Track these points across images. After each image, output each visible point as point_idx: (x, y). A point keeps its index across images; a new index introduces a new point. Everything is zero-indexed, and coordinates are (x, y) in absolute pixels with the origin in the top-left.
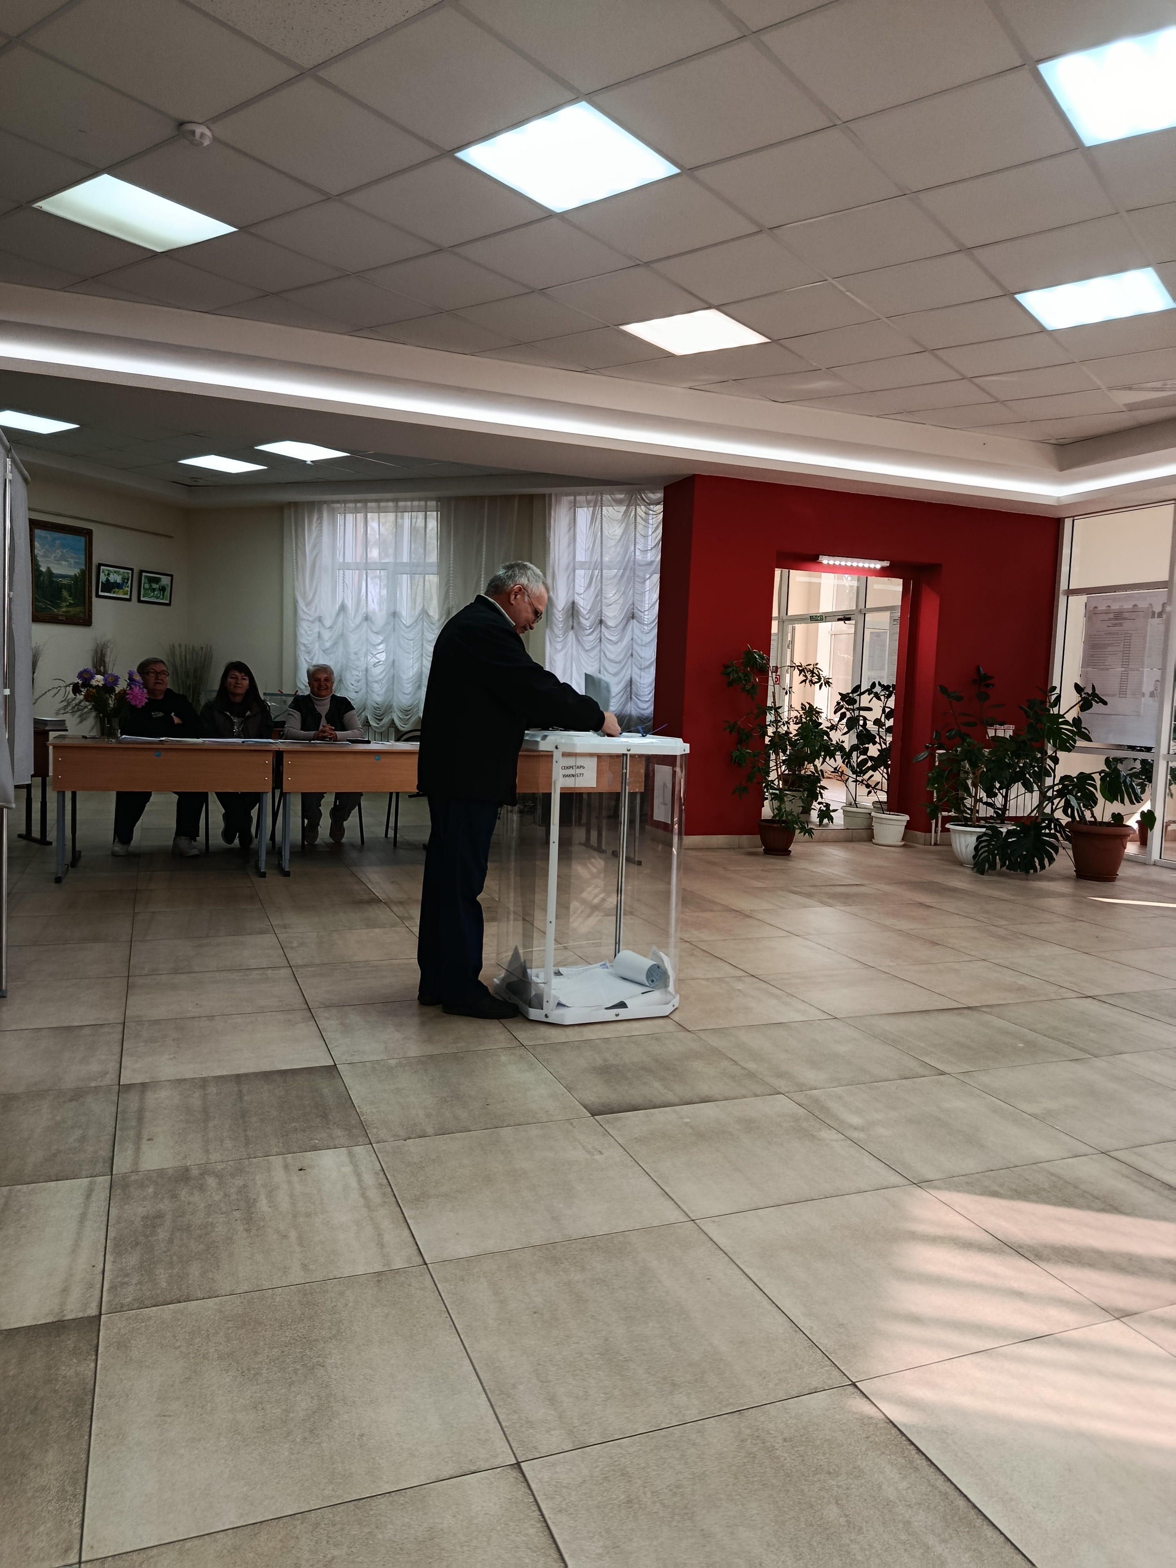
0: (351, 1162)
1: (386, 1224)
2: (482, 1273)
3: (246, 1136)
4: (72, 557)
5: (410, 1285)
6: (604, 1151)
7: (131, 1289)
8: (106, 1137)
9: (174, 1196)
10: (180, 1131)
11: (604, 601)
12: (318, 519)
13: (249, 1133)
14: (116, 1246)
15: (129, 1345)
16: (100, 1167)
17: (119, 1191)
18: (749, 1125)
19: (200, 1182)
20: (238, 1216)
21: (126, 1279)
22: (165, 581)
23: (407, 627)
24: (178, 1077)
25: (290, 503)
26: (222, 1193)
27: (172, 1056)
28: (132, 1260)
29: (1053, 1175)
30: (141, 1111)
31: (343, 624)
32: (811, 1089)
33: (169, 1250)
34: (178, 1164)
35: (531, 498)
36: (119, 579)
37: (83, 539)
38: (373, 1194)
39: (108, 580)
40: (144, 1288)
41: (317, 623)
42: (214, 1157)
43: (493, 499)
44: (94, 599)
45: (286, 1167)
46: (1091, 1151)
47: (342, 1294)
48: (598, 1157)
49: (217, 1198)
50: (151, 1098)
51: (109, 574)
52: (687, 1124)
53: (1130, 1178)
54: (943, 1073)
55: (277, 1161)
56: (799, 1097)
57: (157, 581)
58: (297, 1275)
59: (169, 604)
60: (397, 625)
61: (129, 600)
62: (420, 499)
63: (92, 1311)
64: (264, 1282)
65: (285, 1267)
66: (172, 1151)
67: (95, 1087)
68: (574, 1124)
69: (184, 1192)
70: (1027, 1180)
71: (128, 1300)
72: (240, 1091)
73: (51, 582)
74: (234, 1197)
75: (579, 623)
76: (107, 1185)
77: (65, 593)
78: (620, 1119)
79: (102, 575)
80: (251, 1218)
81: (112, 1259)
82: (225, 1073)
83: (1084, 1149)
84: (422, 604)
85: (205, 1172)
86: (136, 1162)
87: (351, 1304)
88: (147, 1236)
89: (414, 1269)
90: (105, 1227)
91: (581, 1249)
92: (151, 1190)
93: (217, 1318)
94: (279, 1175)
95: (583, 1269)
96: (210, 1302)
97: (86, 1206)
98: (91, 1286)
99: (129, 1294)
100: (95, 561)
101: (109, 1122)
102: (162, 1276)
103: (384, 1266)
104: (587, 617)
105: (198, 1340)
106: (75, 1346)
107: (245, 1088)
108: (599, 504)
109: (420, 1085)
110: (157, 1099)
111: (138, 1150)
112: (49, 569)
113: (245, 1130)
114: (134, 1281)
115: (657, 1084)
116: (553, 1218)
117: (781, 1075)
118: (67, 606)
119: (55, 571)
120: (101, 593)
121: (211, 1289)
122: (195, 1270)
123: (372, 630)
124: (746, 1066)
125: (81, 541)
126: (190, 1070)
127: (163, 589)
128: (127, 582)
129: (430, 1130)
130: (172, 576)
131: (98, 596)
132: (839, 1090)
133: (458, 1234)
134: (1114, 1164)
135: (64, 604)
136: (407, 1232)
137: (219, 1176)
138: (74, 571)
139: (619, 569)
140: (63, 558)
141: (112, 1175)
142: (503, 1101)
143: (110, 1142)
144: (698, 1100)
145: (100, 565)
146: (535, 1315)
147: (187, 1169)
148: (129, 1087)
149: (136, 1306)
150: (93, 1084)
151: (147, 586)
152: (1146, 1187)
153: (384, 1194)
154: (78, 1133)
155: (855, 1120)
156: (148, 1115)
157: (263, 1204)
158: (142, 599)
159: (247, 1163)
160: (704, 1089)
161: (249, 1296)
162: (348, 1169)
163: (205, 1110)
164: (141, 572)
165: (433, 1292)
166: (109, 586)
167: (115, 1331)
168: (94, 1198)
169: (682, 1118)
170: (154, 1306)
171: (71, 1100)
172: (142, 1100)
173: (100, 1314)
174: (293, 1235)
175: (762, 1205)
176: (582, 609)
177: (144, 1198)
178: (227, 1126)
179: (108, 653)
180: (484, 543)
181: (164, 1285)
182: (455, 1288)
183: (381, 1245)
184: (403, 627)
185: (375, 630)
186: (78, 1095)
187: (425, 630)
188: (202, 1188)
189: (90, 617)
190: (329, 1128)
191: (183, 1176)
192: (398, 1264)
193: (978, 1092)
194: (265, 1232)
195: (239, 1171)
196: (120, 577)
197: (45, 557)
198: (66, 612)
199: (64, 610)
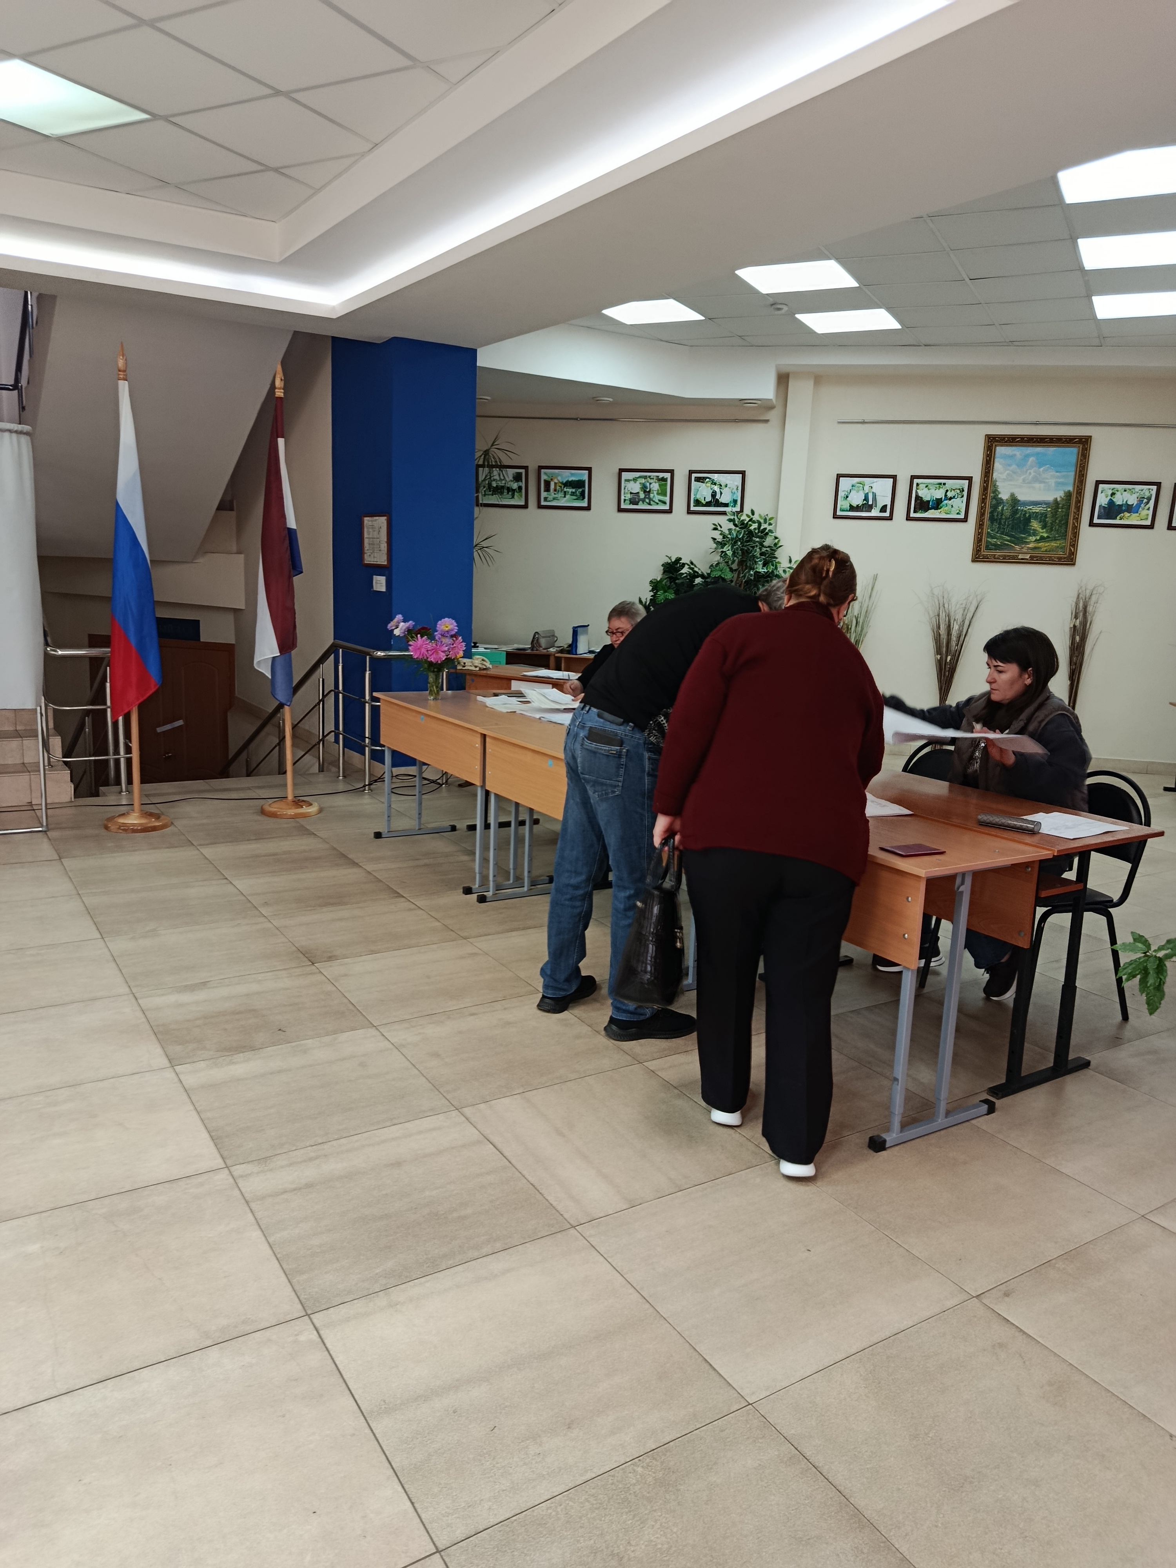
4: (1056, 476)
36: (1132, 500)
37: (1074, 451)
44: (1084, 529)
61: (1151, 527)
73: (1015, 512)
77: (1035, 525)
100: (1092, 477)
118: (1036, 540)
119: (1021, 497)
125: (1071, 453)
128: (1147, 503)
135: (1033, 539)
138: (1053, 495)
140: (1039, 479)
145: (1099, 483)
189: (1075, 552)
196: (1135, 496)
197: (1011, 480)
198: (1035, 548)
199: (1031, 545)
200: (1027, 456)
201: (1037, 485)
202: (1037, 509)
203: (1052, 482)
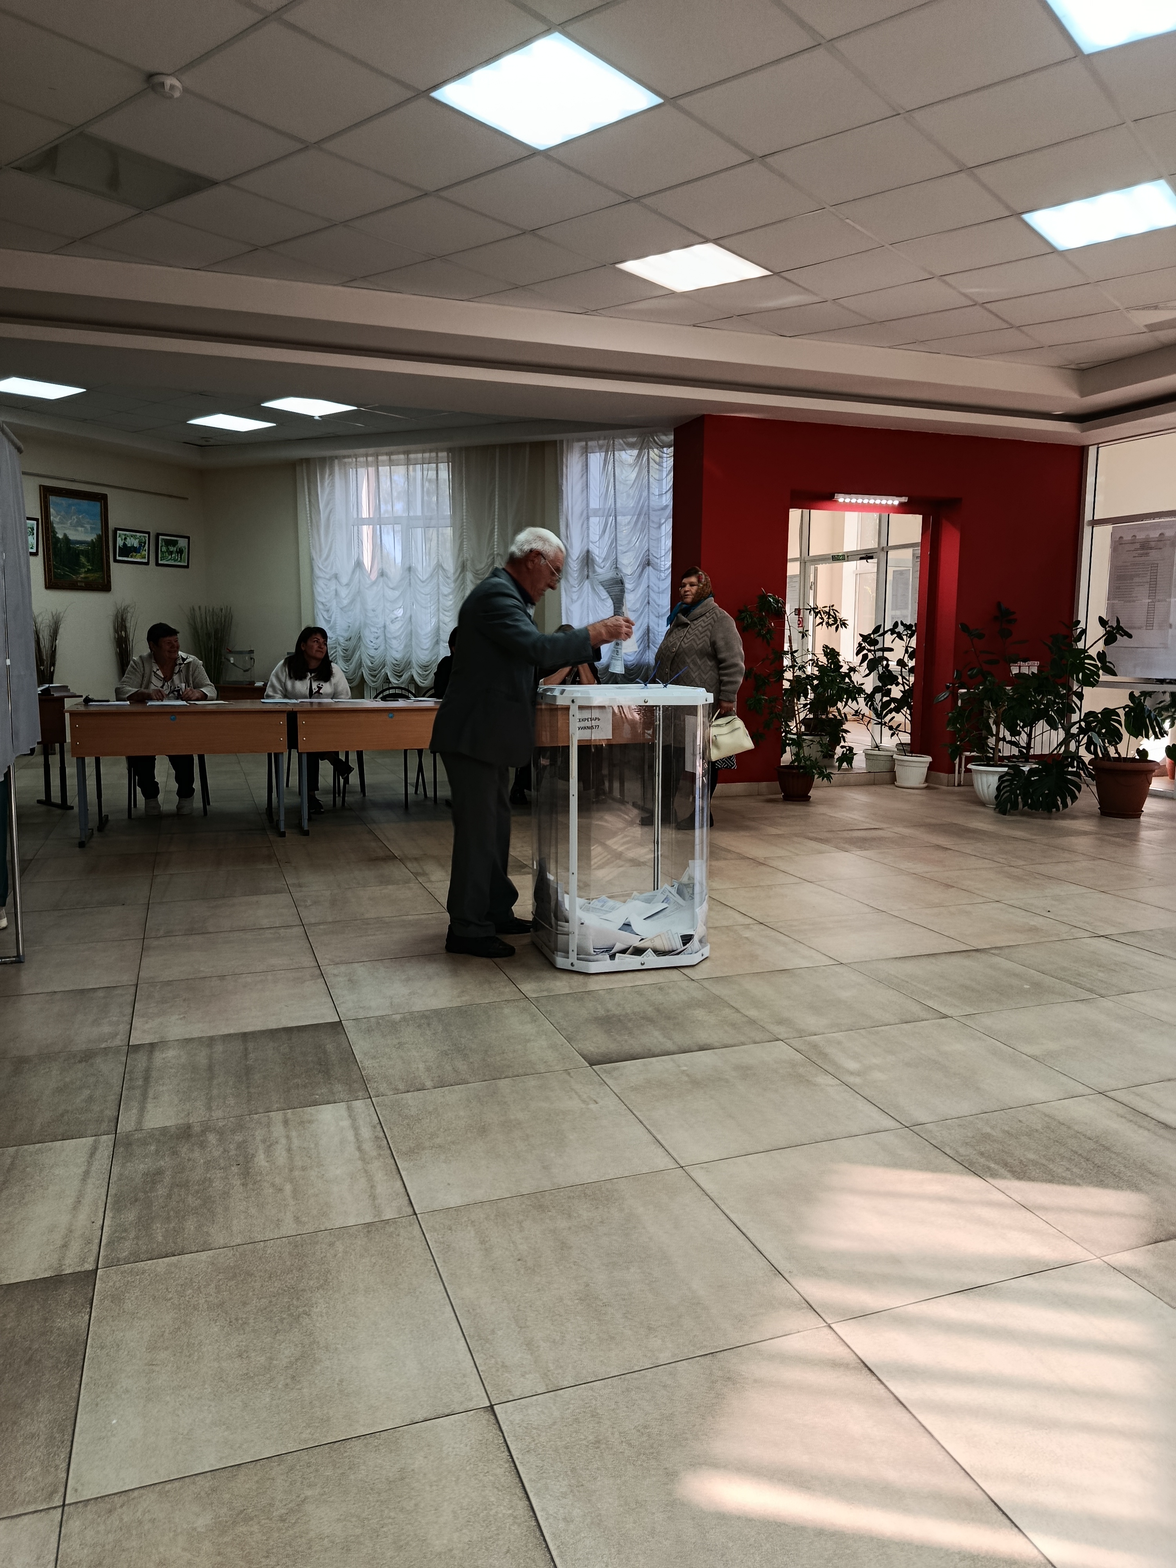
0: (350, 1116)
1: (379, 1176)
2: (470, 1222)
3: (249, 1092)
4: (88, 523)
5: (399, 1235)
6: (598, 1100)
7: (127, 1244)
8: (112, 1098)
9: (175, 1153)
10: (185, 1090)
11: (619, 548)
12: (330, 475)
13: (252, 1090)
14: (116, 1203)
15: (123, 1297)
16: (104, 1126)
17: (122, 1149)
18: (746, 1072)
19: (201, 1139)
20: (236, 1171)
21: (124, 1234)
22: (182, 543)
23: (423, 582)
24: (187, 1036)
25: (302, 459)
26: (221, 1149)
27: (182, 1016)
28: (131, 1216)
29: (1046, 1115)
30: (148, 1071)
31: (360, 580)
32: (810, 1035)
33: (166, 1206)
34: (181, 1121)
35: (543, 444)
36: (136, 544)
37: (98, 504)
38: (369, 1147)
39: (125, 544)
40: (140, 1243)
41: (334, 581)
42: (217, 1114)
43: (503, 447)
44: (113, 565)
45: (286, 1122)
46: (1089, 1091)
47: (331, 1245)
48: (592, 1106)
49: (216, 1154)
50: (159, 1057)
51: (125, 539)
52: (683, 1072)
53: (1125, 1118)
54: (945, 1017)
55: (277, 1117)
56: (796, 1043)
57: (174, 543)
58: (289, 1227)
59: (187, 567)
60: (412, 580)
61: (147, 564)
62: (431, 451)
63: (89, 1266)
64: (256, 1235)
65: (278, 1220)
66: (175, 1109)
67: (105, 1048)
68: (572, 1074)
69: (184, 1150)
70: (1020, 1121)
71: (124, 1254)
72: (246, 1049)
73: (69, 549)
74: (233, 1153)
75: (594, 571)
76: (111, 1144)
77: (83, 559)
78: (615, 1069)
79: (119, 539)
80: (248, 1173)
81: (111, 1215)
82: (232, 1031)
83: (1081, 1089)
84: (436, 558)
85: (206, 1128)
86: (140, 1122)
87: (340, 1255)
88: (146, 1192)
89: (404, 1220)
90: (107, 1184)
91: (569, 1197)
92: (153, 1148)
93: (209, 1270)
94: (278, 1130)
95: (570, 1216)
96: (204, 1256)
97: (90, 1164)
98: (89, 1242)
99: (126, 1248)
100: (112, 525)
101: (116, 1081)
102: (158, 1231)
103: (375, 1217)
104: (602, 565)
105: (190, 1291)
106: (71, 1300)
107: (251, 1046)
108: (611, 448)
109: (422, 1039)
110: (164, 1059)
111: (142, 1110)
112: (65, 535)
113: (248, 1087)
114: (132, 1236)
115: (656, 1033)
116: (544, 1168)
117: (781, 1022)
118: (85, 572)
119: (72, 537)
120: (118, 558)
121: (205, 1242)
122: (190, 1225)
123: (388, 586)
124: (747, 1013)
125: (96, 507)
126: (197, 1029)
127: (180, 552)
128: (144, 546)
129: (429, 1084)
130: (188, 538)
131: (115, 561)
132: (839, 1036)
133: (449, 1184)
134: (1111, 1104)
135: (83, 570)
136: (399, 1183)
137: (221, 1133)
138: (90, 537)
139: (633, 515)
140: (79, 524)
141: (116, 1133)
142: (503, 1053)
143: (117, 1102)
144: (696, 1048)
145: (116, 530)
146: (519, 1263)
147: (189, 1127)
148: (138, 1047)
149: (132, 1260)
150: (103, 1046)
151: (164, 549)
152: (1140, 1127)
153: (380, 1147)
154: (87, 1092)
155: (853, 1065)
156: (154, 1074)
157: (261, 1160)
158: (160, 562)
159: (248, 1119)
160: (703, 1037)
161: (240, 1249)
162: (346, 1123)
163: (210, 1068)
164: (158, 535)
165: (421, 1241)
166: (126, 551)
167: (111, 1284)
168: (98, 1155)
169: (679, 1066)
170: (150, 1260)
171: (80, 1062)
172: (150, 1058)
173: (97, 1268)
174: (288, 1187)
175: (751, 1151)
176: (597, 559)
177: (145, 1156)
178: (231, 1083)
179: (129, 618)
180: (497, 493)
181: (160, 1238)
182: (442, 1238)
183: (373, 1197)
184: (419, 582)
185: (391, 585)
186: (87, 1056)
187: (441, 584)
188: (203, 1145)
189: (109, 582)
190: (330, 1083)
191: (185, 1133)
192: (388, 1215)
193: (979, 1034)
194: (261, 1186)
195: (240, 1127)
196: (137, 540)
197: (62, 524)
198: (85, 578)
199: (82, 576)
200: (69, 506)
201: (80, 529)
202: (82, 547)
203: (88, 526)
